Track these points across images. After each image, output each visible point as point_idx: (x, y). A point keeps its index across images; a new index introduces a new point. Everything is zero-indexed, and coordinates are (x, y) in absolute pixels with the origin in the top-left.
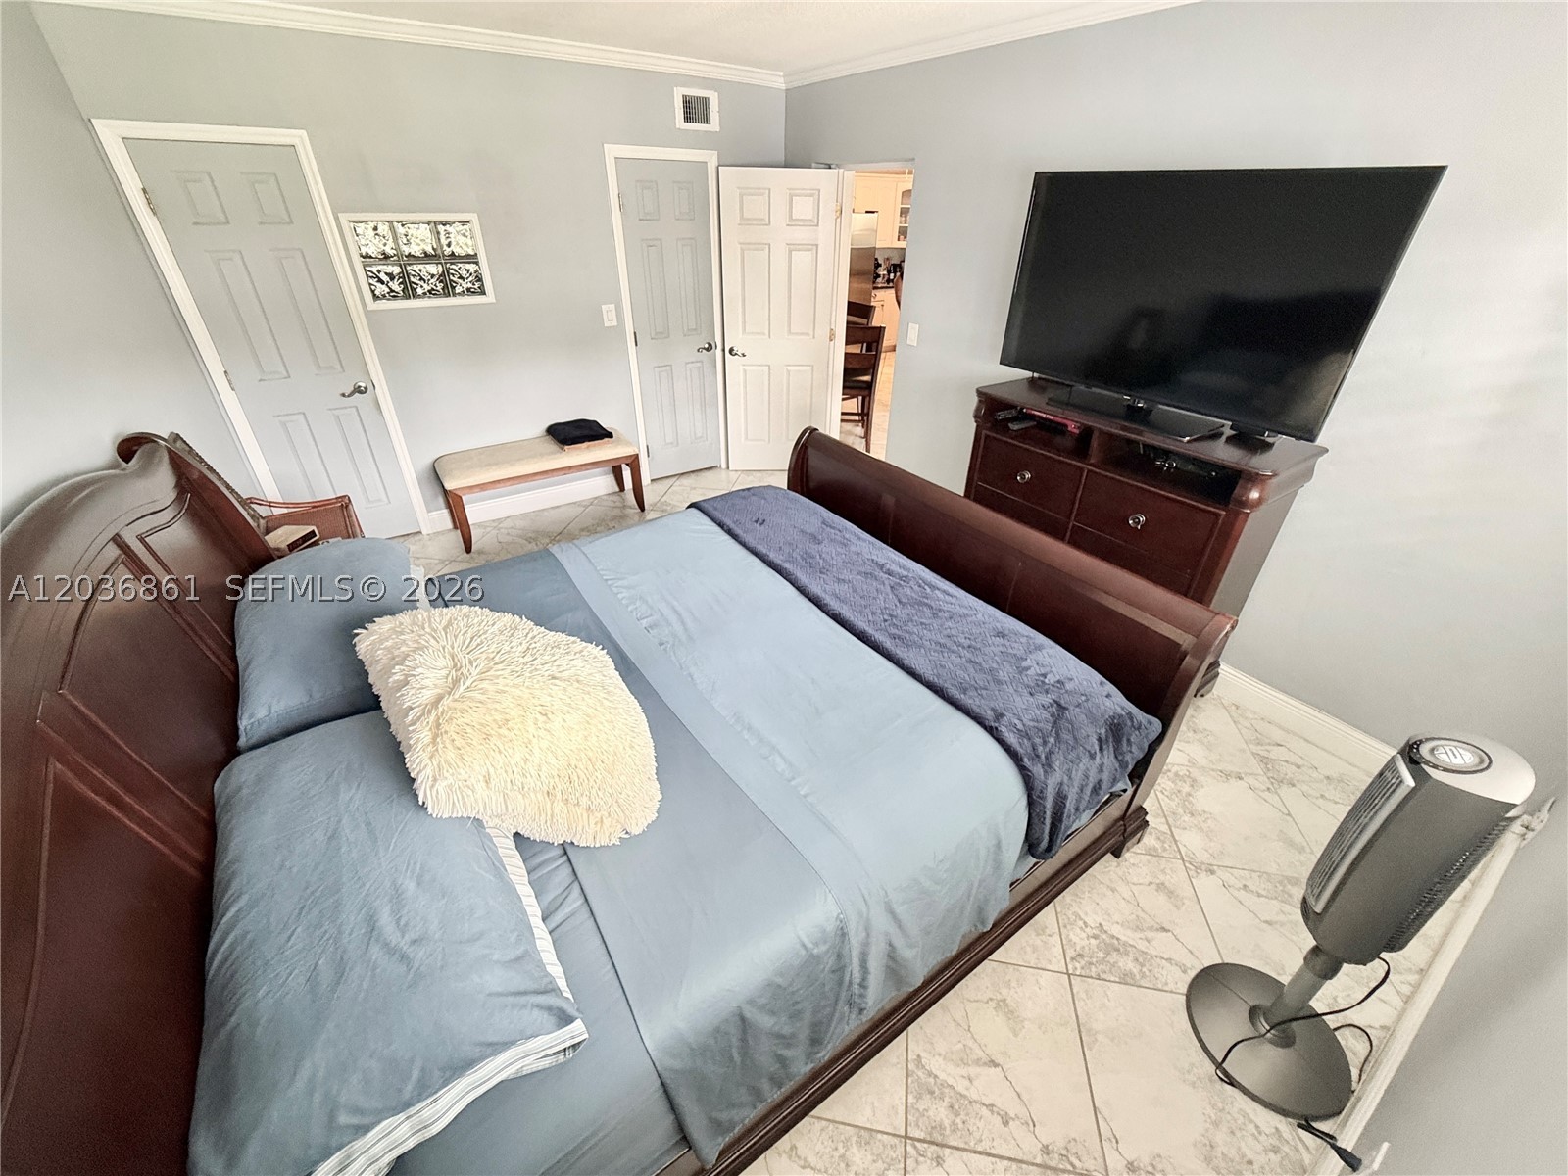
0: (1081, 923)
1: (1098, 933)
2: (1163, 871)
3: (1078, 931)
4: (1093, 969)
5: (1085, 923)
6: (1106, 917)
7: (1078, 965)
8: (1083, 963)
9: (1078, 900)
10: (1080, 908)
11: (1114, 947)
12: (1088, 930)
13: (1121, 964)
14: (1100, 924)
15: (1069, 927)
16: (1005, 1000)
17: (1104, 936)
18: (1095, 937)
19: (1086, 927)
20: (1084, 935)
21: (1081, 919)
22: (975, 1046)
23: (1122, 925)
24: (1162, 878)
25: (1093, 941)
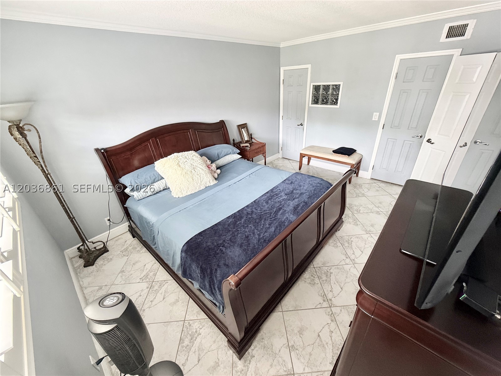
0: (201, 327)
1: (198, 333)
2: (225, 368)
3: (198, 326)
4: (186, 329)
5: (201, 328)
6: (203, 337)
7: (187, 324)
8: (188, 326)
9: (210, 327)
10: (207, 327)
11: (193, 339)
12: (199, 329)
13: (186, 339)
14: (201, 334)
15: (200, 323)
16: (178, 302)
17: (196, 335)
18: (196, 332)
19: (200, 329)
20: (197, 327)
21: (202, 327)
22: (168, 295)
23: (200, 343)
24: (222, 366)
25: (195, 330)
